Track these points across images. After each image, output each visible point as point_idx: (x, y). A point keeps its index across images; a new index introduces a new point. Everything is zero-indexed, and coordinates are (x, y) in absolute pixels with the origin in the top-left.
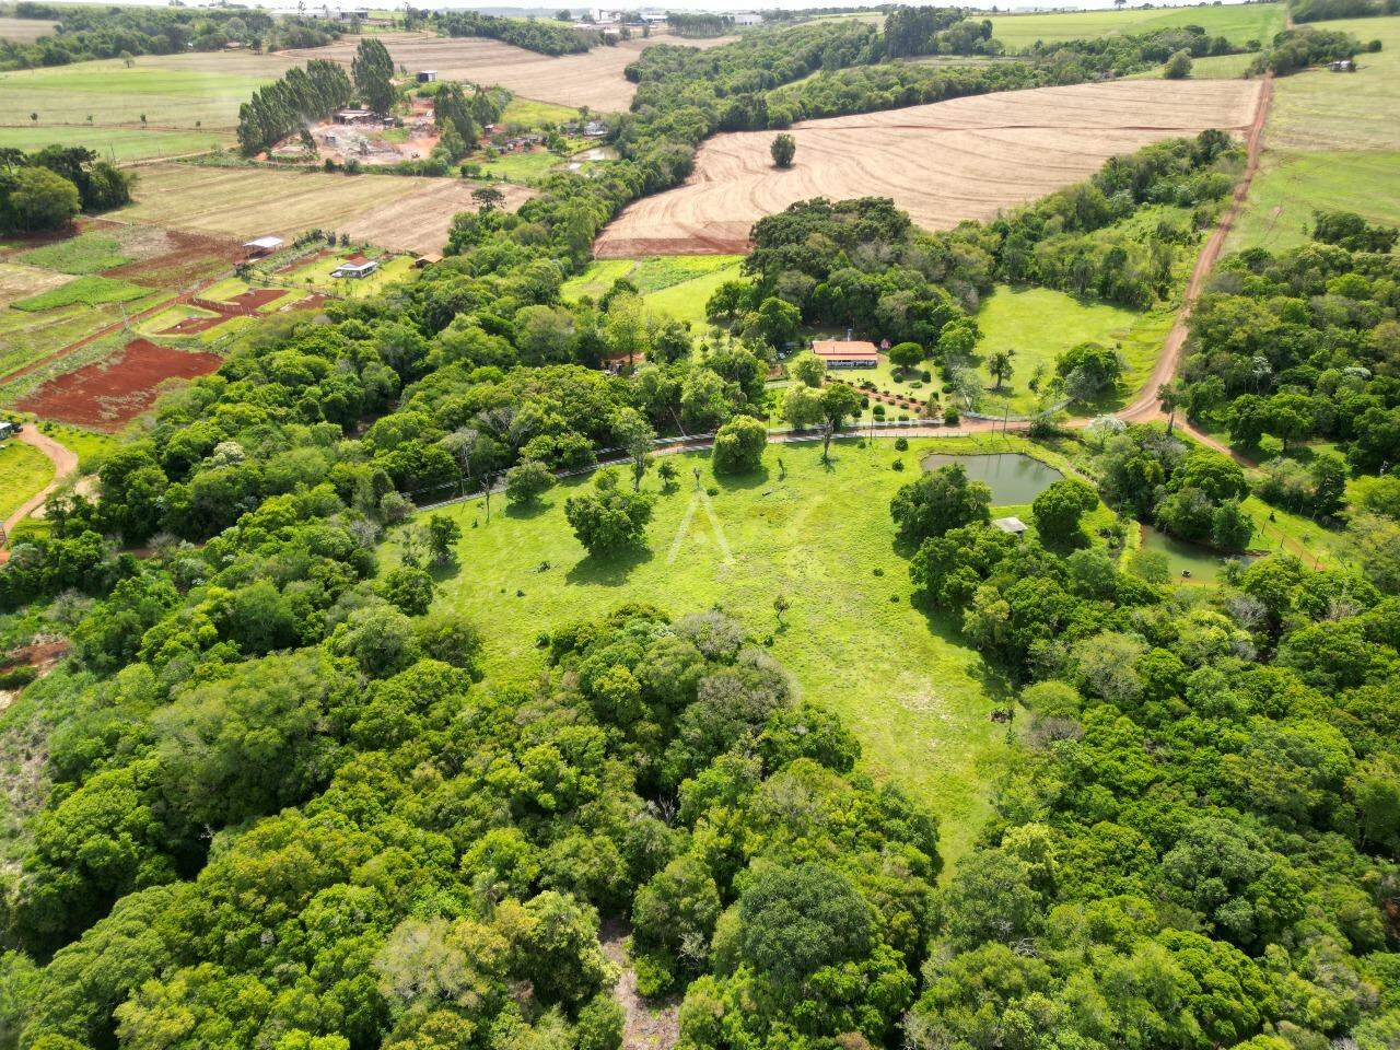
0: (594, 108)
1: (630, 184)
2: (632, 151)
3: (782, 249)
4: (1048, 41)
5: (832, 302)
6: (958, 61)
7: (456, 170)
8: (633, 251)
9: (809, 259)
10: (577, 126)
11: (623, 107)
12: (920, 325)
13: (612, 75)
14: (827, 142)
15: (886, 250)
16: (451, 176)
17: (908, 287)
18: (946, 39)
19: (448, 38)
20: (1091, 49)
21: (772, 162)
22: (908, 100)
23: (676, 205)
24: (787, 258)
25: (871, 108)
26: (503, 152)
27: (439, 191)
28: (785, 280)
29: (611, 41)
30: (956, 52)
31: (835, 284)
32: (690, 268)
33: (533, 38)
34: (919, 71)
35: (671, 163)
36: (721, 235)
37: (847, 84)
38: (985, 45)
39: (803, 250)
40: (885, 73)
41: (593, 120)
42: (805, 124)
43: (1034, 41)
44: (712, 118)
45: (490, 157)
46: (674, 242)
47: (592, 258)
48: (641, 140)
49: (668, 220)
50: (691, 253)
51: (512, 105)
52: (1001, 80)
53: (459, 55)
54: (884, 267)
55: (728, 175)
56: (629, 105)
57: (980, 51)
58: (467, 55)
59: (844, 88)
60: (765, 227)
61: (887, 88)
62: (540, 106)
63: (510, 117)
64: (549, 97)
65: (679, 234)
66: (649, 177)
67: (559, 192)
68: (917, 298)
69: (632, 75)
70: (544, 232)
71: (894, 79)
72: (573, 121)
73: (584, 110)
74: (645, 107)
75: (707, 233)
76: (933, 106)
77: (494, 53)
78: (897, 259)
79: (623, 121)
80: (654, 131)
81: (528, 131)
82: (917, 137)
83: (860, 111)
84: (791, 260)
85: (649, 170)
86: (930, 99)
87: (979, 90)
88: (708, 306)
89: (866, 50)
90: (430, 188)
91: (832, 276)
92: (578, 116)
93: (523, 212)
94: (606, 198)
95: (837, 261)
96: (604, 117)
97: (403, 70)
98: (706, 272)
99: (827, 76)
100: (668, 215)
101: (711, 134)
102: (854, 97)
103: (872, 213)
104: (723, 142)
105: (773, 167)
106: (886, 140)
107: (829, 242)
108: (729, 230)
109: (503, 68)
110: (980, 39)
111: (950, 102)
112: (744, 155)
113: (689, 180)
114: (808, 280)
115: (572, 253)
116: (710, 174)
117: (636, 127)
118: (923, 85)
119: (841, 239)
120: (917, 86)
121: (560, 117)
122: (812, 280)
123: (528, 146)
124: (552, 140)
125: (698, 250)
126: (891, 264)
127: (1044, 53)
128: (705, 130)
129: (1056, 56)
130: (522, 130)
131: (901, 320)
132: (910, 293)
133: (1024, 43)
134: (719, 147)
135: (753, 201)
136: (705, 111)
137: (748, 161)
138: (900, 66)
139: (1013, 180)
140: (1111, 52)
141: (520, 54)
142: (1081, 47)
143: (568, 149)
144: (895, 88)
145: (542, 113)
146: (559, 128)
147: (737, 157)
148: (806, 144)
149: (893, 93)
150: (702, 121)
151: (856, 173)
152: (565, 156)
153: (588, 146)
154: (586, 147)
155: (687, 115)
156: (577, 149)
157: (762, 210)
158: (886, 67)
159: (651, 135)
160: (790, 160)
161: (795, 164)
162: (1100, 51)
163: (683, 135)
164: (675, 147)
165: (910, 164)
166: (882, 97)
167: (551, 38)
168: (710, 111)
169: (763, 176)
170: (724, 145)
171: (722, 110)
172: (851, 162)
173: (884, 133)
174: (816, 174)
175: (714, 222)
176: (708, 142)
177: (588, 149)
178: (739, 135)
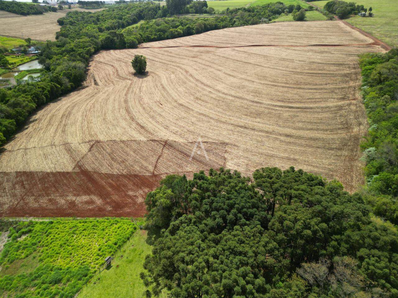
0: (35, 39)
2: (50, 65)
4: (231, 8)
6: (198, 16)
8: (7, 202)
10: (22, 49)
11: (52, 38)
13: (52, 23)
14: (160, 56)
18: (191, 8)
20: (249, 10)
21: (133, 70)
22: (188, 33)
23: (70, 114)
25: (173, 36)
29: (54, 10)
30: (196, 13)
32: (63, 263)
33: (13, 7)
34: (187, 20)
35: (68, 76)
36: (104, 166)
37: (158, 25)
38: (207, 10)
40: (173, 21)
41: (33, 45)
42: (145, 45)
43: (226, 8)
44: (96, 44)
48: (55, 57)
49: (58, 138)
50: (72, 210)
52: (222, 24)
55: (108, 81)
57: (206, 12)
59: (158, 28)
61: (177, 27)
62: (5, 38)
64: (13, 34)
65: (65, 164)
66: (52, 88)
69: (61, 22)
71: (178, 24)
72: (21, 46)
73: (28, 40)
74: (61, 38)
75: (90, 163)
76: (202, 35)
79: (49, 45)
80: (63, 52)
82: (208, 52)
83: (167, 38)
86: (199, 32)
87: (216, 28)
89: (160, 12)
92: (25, 44)
99: (148, 22)
100: (60, 131)
101: (97, 51)
102: (164, 31)
104: (104, 56)
105: (135, 75)
106: (192, 54)
108: (112, 156)
110: (205, 8)
111: (208, 33)
112: (116, 65)
113: (85, 84)
116: (98, 81)
117: (54, 49)
118: (193, 26)
120: (190, 26)
121: (13, 44)
127: (232, 12)
128: (93, 50)
129: (239, 13)
133: (221, 10)
134: (102, 60)
135: (128, 111)
136: (92, 40)
137: (119, 69)
138: (178, 18)
139: (298, 85)
140: (257, 12)
141: (5, 14)
142: (245, 10)
143: (12, 64)
144: (180, 27)
145: (5, 42)
146: (10, 51)
147: (112, 66)
148: (151, 58)
149: (181, 29)
150: (90, 46)
151: (190, 81)
152: (9, 69)
153: (28, 60)
154: (26, 61)
155: (82, 42)
156: (20, 63)
157: (138, 124)
158: (172, 18)
159: (61, 54)
160: (145, 69)
161: (147, 72)
162: (253, 12)
163: (79, 54)
164: (74, 64)
165: (219, 73)
166: (177, 31)
167: (22, 7)
168: (95, 40)
169: (130, 82)
170: (104, 58)
171: (101, 39)
172: (181, 70)
173: (188, 50)
174: (164, 81)
175: (98, 142)
176: (96, 56)
177: (28, 62)
178: (112, 51)
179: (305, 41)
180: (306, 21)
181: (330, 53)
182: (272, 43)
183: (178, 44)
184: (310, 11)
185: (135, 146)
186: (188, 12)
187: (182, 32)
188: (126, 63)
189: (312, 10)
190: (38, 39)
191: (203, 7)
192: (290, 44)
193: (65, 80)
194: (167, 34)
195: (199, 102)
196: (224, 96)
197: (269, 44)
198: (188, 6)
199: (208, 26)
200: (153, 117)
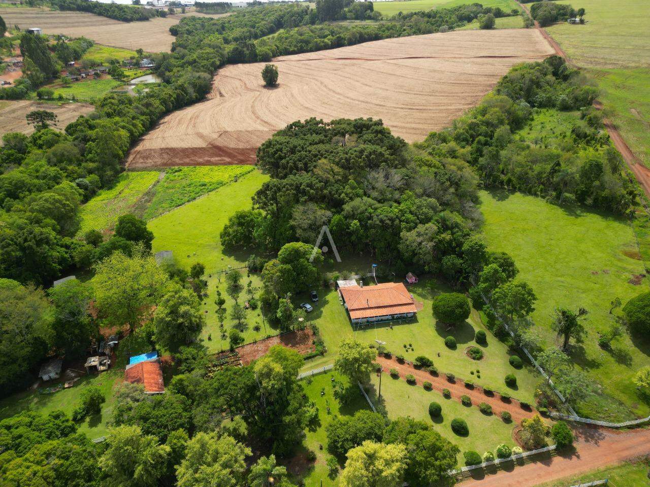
0: (147, 50)
1: (164, 102)
2: (170, 77)
3: (292, 179)
4: (405, 13)
5: (350, 234)
6: (358, 23)
7: (34, 94)
8: (159, 161)
9: (322, 189)
10: (134, 61)
11: (167, 50)
12: (450, 260)
13: (163, 33)
14: (297, 69)
15: (397, 177)
16: (30, 99)
17: (427, 220)
18: (350, 11)
19: (58, 12)
20: (429, 16)
21: (264, 83)
22: (338, 44)
23: (198, 117)
24: (299, 190)
25: (318, 48)
26: (77, 80)
27: (14, 111)
28: (302, 215)
29: (163, 14)
30: (357, 18)
31: (352, 216)
32: (206, 180)
33: (114, 12)
34: (341, 27)
35: (194, 85)
36: (232, 144)
37: (301, 35)
38: (372, 14)
39: (314, 181)
40: (322, 29)
41: (146, 57)
42: (281, 58)
43: (397, 12)
44: (222, 55)
45: (65, 85)
46: (195, 151)
47: (123, 170)
48: (175, 70)
49: (190, 130)
50: (208, 163)
51: (92, 49)
52: (387, 33)
53: (62, 21)
54: (397, 195)
55: (235, 92)
56: (170, 49)
57: (370, 18)
58: (68, 21)
59: (300, 37)
60: (271, 150)
61: (325, 37)
62: (112, 49)
63: (88, 57)
64: (121, 45)
65: (199, 143)
66: (178, 95)
67: (106, 109)
68: (439, 232)
69: (174, 32)
70: (76, 151)
71: (327, 32)
72: (132, 58)
73: (140, 51)
74: (178, 49)
75: (220, 142)
76: (355, 46)
77: (86, 20)
78: (407, 184)
79: (165, 57)
80: (184, 64)
81: (101, 65)
82: (353, 65)
83: (311, 51)
84: (304, 193)
85: (178, 91)
86: (351, 43)
87: (377, 38)
88: (222, 236)
89: (307, 17)
90: (7, 109)
91: (347, 207)
92: (136, 55)
93: (71, 129)
94: (143, 114)
95: (348, 189)
96: (153, 56)
97: (17, 28)
98: (221, 184)
99: (288, 31)
100: (191, 127)
101: (222, 65)
102: (307, 42)
103: (368, 136)
104: (230, 70)
105: (265, 87)
106: (334, 67)
107: (336, 169)
108: (238, 139)
109: (91, 28)
110: (369, 11)
111: (364, 44)
112: (244, 78)
113: (209, 96)
114: (321, 213)
115: (99, 170)
116: (224, 93)
117: (173, 61)
118: (346, 35)
119: (346, 165)
120: (342, 35)
121: (123, 56)
122: (328, 213)
123: (97, 76)
124: (115, 70)
125: (214, 159)
126: (401, 190)
127: (405, 18)
128: (218, 63)
129: (413, 19)
130: (93, 65)
131: (429, 258)
132: (432, 227)
133: (392, 14)
134: (228, 74)
135: (254, 113)
136: (217, 51)
137: (247, 82)
138: (329, 25)
139: (432, 93)
140: (440, 17)
141: (105, 20)
142: (423, 14)
143: (127, 76)
144: (329, 37)
145: (113, 54)
146: (121, 63)
147: (240, 80)
148: (285, 71)
149: (329, 40)
150: (215, 57)
151: (322, 90)
152: (124, 81)
153: (142, 74)
154: (140, 75)
155: (206, 53)
156: (134, 76)
157: (262, 120)
158: (320, 26)
159: (182, 66)
160: (276, 81)
161: (279, 84)
162: (434, 17)
163: (203, 66)
164: (198, 75)
165: (357, 83)
166: (323, 42)
167: (124, 12)
168: (220, 51)
169: (259, 93)
170: (231, 72)
171: (228, 51)
172: (316, 82)
173: (331, 63)
174: (295, 91)
175: (226, 132)
176: (220, 70)
177: (142, 76)
178: (240, 65)
179: (472, 54)
180: (494, 29)
181: (493, 65)
182: (434, 55)
183: (321, 57)
184: (513, 16)
185: (259, 134)
186: (345, 18)
187: (330, 43)
188: (256, 76)
189: (517, 15)
190: (148, 51)
191: (366, 11)
192: (454, 56)
193: (191, 90)
194: (310, 45)
195: (325, 106)
196: (352, 101)
197: (430, 55)
198: (346, 9)
199: (366, 36)
200: (277, 117)
